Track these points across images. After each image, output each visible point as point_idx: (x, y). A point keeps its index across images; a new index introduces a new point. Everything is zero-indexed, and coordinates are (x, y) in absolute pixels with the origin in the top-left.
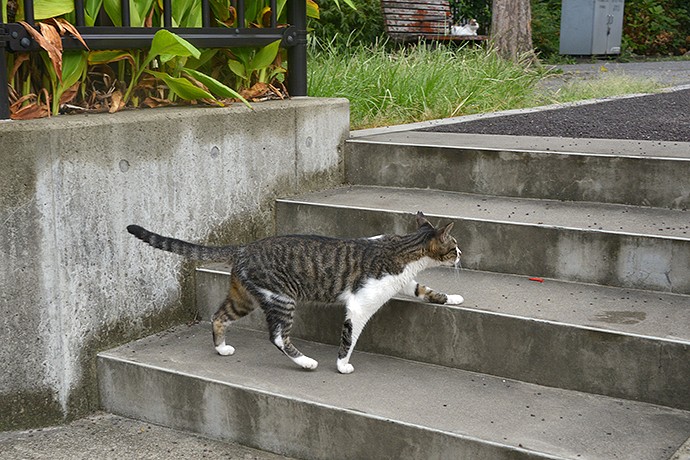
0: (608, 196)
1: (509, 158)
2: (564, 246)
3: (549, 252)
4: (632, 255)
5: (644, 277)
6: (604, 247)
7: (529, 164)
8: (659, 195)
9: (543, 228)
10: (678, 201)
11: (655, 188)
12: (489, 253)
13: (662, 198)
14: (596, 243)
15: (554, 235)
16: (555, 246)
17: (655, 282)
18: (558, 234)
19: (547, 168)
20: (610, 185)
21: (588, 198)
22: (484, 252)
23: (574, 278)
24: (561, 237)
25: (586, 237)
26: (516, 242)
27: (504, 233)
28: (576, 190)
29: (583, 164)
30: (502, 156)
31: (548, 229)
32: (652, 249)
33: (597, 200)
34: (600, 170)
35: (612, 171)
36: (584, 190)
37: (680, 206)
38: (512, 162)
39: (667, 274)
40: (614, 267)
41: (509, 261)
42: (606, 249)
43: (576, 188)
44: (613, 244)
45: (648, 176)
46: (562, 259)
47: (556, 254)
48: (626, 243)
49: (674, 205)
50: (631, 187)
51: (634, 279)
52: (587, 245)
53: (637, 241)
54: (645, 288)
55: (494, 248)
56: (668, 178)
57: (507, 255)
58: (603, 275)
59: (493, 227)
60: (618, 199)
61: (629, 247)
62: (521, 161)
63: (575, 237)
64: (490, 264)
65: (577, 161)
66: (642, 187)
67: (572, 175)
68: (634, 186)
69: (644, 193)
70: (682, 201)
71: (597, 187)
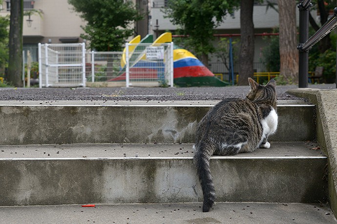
0: (97, 137)
1: (11, 112)
2: (109, 174)
3: (96, 180)
4: (166, 175)
5: (176, 192)
6: (143, 171)
7: (29, 116)
8: (136, 134)
9: (89, 161)
10: (150, 137)
11: (133, 128)
12: (39, 188)
13: (138, 136)
14: (136, 168)
15: (99, 166)
16: (100, 175)
17: (185, 195)
18: (102, 165)
19: (45, 118)
20: (98, 129)
21: (80, 141)
22: (33, 188)
23: (118, 200)
24: (105, 167)
25: (127, 164)
26: (64, 176)
27: (53, 168)
28: (70, 135)
29: (75, 113)
30: (4, 111)
31: (94, 161)
32: (181, 168)
33: (88, 141)
34: (89, 117)
35: (100, 117)
36: (77, 135)
37: (152, 141)
38: (13, 115)
39: (194, 187)
40: (152, 187)
41: (59, 193)
42: (145, 172)
43: (70, 132)
44: (150, 168)
45: (128, 119)
46: (107, 186)
47: (102, 182)
48: (160, 166)
49: (147, 141)
50: (115, 129)
51: (168, 195)
52: (129, 171)
53: (169, 163)
54: (178, 201)
55: (44, 183)
56: (142, 120)
57: (56, 187)
58: (143, 195)
59: (42, 164)
60: (105, 139)
61: (163, 169)
62: (21, 114)
63: (118, 166)
64: (40, 198)
65: (71, 111)
66: (123, 129)
67: (66, 123)
68: (117, 128)
69: (125, 133)
70: (153, 137)
71: (88, 131)
